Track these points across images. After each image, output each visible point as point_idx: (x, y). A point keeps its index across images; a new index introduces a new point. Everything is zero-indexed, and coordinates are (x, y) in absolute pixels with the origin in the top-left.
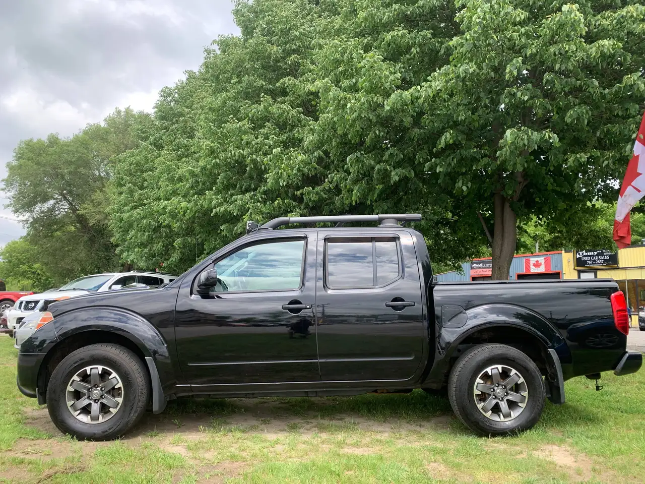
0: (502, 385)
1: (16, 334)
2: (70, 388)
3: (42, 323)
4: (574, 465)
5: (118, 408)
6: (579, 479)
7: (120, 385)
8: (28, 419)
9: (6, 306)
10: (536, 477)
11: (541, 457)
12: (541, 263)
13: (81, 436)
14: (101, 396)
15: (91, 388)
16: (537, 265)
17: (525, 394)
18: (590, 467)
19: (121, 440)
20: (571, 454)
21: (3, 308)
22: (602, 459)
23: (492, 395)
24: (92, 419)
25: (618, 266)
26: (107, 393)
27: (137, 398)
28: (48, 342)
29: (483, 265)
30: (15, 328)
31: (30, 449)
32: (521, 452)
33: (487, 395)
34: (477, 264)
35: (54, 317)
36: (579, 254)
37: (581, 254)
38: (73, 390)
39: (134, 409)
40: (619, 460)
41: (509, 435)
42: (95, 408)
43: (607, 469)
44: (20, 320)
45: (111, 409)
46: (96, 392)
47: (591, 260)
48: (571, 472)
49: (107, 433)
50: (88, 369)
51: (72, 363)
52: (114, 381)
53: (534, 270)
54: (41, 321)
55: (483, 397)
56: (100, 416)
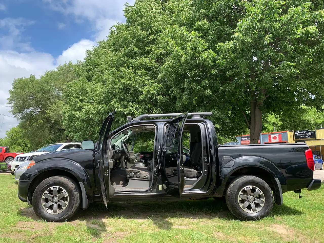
0: (252, 196)
1: (16, 173)
2: (43, 197)
3: (30, 166)
4: (286, 233)
5: (66, 207)
6: (288, 240)
7: (67, 195)
8: (23, 212)
9: (9, 160)
10: (267, 239)
11: (270, 230)
12: (277, 137)
13: (48, 220)
14: (58, 201)
15: (53, 197)
16: (275, 138)
17: (263, 200)
18: (294, 235)
19: (68, 222)
20: (285, 229)
21: (8, 161)
22: (300, 231)
23: (247, 200)
24: (54, 212)
25: (316, 138)
26: (61, 199)
27: (75, 201)
28: (32, 175)
29: (247, 139)
30: (15, 170)
31: (24, 226)
32: (261, 228)
33: (244, 201)
34: (244, 138)
35: (36, 163)
36: (296, 133)
37: (297, 133)
38: (45, 198)
39: (74, 207)
40: (309, 231)
41: (256, 220)
42: (55, 206)
43: (302, 235)
44: (17, 166)
45: (63, 207)
46: (56, 199)
47: (302, 135)
48: (284, 237)
49: (61, 218)
50: (52, 188)
51: (44, 185)
52: (64, 194)
53: (273, 141)
54: (29, 165)
55: (243, 201)
56: (58, 210)
